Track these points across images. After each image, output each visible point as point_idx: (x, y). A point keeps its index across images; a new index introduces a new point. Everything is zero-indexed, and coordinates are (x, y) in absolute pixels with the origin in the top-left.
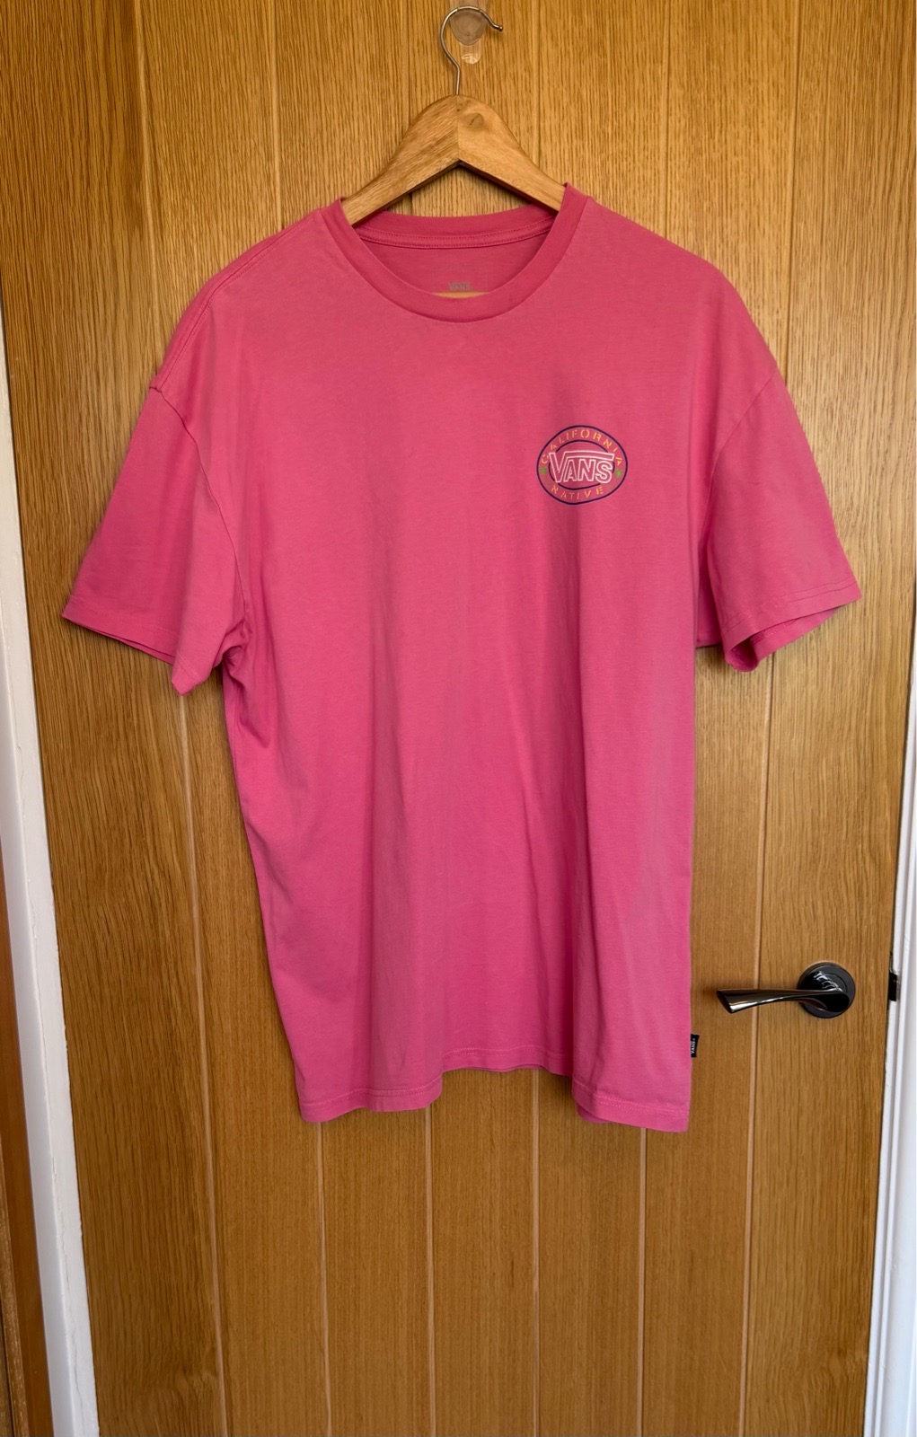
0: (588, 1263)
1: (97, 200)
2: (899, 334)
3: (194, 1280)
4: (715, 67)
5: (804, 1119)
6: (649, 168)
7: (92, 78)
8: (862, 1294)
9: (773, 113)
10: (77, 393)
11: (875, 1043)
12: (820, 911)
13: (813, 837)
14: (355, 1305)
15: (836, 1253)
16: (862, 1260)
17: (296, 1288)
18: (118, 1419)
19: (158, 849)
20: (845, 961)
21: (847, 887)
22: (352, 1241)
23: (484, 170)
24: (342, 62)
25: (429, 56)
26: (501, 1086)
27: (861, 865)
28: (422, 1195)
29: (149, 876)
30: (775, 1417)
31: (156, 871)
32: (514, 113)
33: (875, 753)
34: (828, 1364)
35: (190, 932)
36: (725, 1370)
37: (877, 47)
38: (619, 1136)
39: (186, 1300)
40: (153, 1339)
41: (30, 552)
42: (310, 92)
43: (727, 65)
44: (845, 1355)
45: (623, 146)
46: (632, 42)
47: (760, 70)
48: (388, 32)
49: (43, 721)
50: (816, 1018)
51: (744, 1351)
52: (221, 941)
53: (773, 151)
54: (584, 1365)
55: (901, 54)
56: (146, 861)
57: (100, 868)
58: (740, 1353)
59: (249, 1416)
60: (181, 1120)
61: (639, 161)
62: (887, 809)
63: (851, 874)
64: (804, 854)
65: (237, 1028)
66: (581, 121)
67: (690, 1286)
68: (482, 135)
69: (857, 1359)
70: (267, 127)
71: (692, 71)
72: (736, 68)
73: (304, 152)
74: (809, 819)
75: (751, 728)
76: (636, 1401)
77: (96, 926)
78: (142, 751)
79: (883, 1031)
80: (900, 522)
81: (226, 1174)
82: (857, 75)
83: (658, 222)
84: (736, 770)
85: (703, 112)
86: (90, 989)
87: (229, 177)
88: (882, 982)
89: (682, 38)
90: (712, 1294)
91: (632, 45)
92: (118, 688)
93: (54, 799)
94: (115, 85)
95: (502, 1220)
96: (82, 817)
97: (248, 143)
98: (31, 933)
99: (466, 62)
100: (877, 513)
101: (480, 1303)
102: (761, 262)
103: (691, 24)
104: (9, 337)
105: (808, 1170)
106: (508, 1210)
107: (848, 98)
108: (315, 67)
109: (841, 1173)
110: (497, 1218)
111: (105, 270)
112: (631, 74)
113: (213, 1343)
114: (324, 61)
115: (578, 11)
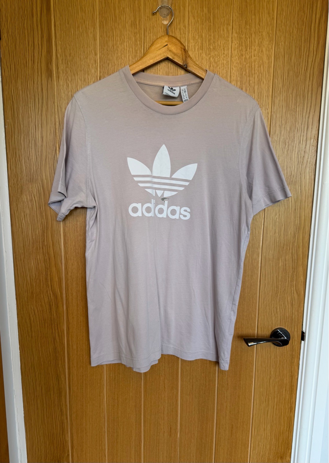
0: (197, 428)
1: (37, 68)
2: (309, 117)
3: (62, 431)
4: (248, 27)
5: (272, 381)
6: (225, 60)
8: (289, 438)
9: (267, 43)
10: (28, 133)
11: (296, 355)
12: (278, 310)
13: (276, 285)
14: (117, 441)
15: (281, 425)
16: (290, 427)
17: (96, 435)
19: (52, 286)
20: (287, 327)
21: (288, 302)
22: (116, 420)
24: (121, 23)
25: (151, 21)
26: (168, 368)
27: (293, 295)
28: (140, 404)
29: (49, 295)
31: (51, 293)
33: (298, 257)
34: (277, 461)
35: (63, 314)
37: (303, 21)
38: (208, 386)
39: (59, 438)
40: (48, 451)
41: (11, 186)
42: (110, 32)
43: (252, 26)
44: (283, 459)
45: (216, 53)
47: (263, 28)
48: (137, 13)
49: (14, 242)
50: (277, 346)
52: (73, 318)
53: (268, 55)
54: (194, 461)
55: (312, 24)
56: (48, 290)
57: (32, 293)
58: (247, 458)
60: (58, 378)
61: (221, 58)
62: (302, 276)
63: (289, 298)
64: (273, 291)
66: (202, 44)
67: (231, 436)
69: (287, 460)
70: (95, 44)
71: (240, 28)
72: (255, 27)
73: (108, 53)
74: (275, 279)
75: (256, 249)
77: (30, 311)
78: (48, 253)
79: (299, 351)
80: (308, 181)
81: (73, 397)
82: (296, 30)
83: (228, 78)
84: (250, 262)
85: (244, 42)
86: (28, 334)
87: (82, 61)
88: (299, 335)
89: (237, 17)
90: (239, 438)
91: (220, 19)
92: (40, 232)
93: (17, 269)
94: (44, 29)
95: (168, 413)
96: (27, 274)
97: (89, 49)
98: (8, 314)
99: (164, 23)
100: (300, 177)
101: (160, 441)
102: (262, 93)
103: (240, 12)
104: (5, 113)
105: (273, 397)
106: (170, 411)
107: (293, 38)
108: (112, 25)
109: (283, 399)
110: (166, 413)
111: (39, 91)
112: (220, 29)
113: (68, 453)
114: (115, 22)
115: (202, 8)
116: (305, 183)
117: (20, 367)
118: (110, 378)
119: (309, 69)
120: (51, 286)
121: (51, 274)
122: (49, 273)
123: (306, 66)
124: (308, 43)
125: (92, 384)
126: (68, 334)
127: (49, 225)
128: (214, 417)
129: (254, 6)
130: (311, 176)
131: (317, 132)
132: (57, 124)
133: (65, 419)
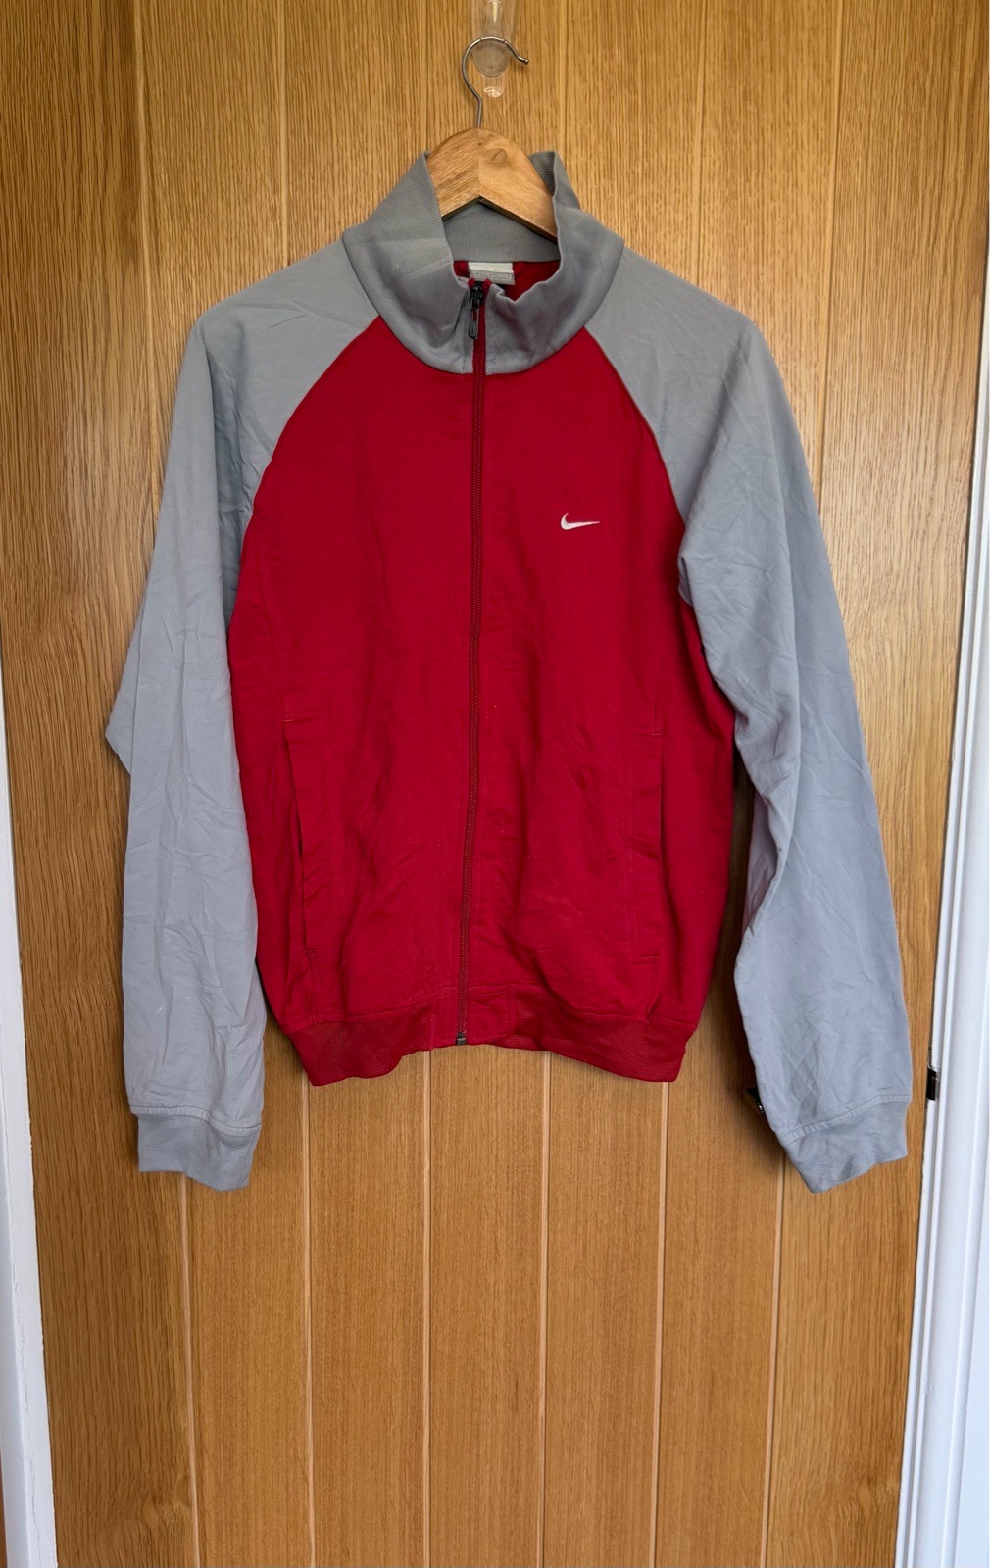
0: (599, 1384)
1: (89, 231)
2: (943, 391)
3: (166, 1400)
4: (752, 108)
5: (835, 1228)
6: (681, 211)
7: (87, 99)
8: (895, 1417)
9: (813, 158)
10: (62, 435)
11: (912, 1145)
14: (343, 1429)
15: (868, 1373)
16: (895, 1380)
17: (278, 1411)
18: (78, 1553)
22: (341, 1360)
24: (356, 92)
25: (450, 85)
26: (507, 1189)
30: (799, 1550)
33: (913, 832)
34: (857, 1493)
36: (746, 1501)
37: (922, 91)
38: (635, 1244)
39: (158, 1422)
40: (120, 1465)
42: (321, 122)
43: (765, 106)
44: (876, 1484)
45: (653, 188)
46: (665, 78)
47: (799, 112)
48: (405, 62)
51: (767, 1481)
53: (813, 197)
54: (593, 1495)
55: (948, 100)
57: (73, 946)
58: (762, 1481)
59: (224, 1551)
60: (155, 1225)
61: (669, 203)
62: (926, 893)
66: (609, 159)
67: (710, 1410)
68: (504, 172)
69: (889, 1488)
70: (275, 158)
71: (728, 111)
72: (774, 110)
73: (313, 185)
76: (648, 1535)
77: (67, 1010)
79: (921, 1132)
80: (942, 590)
81: (204, 1284)
82: (901, 119)
83: (690, 268)
85: (738, 152)
86: (59, 1080)
87: (233, 211)
88: (920, 1080)
89: (718, 76)
90: (734, 1418)
91: (664, 84)
94: (112, 109)
95: (506, 1335)
96: (55, 891)
97: (253, 171)
99: (489, 94)
100: (918, 578)
101: (481, 1428)
102: (798, 313)
103: (728, 62)
105: (839, 1283)
106: (513, 1326)
107: (891, 143)
108: (327, 98)
109: (874, 1286)
110: (500, 1334)
111: (96, 305)
112: (663, 112)
113: (185, 1470)
114: (337, 90)
115: (608, 46)
116: (935, 598)
117: (32, 1189)
118: (323, 1222)
119: (943, 241)
123: (931, 229)
124: (938, 161)
125: (263, 1243)
128: (654, 1347)
129: (769, 43)
130: (953, 575)
131: (970, 436)
132: (154, 407)
133: (176, 1360)
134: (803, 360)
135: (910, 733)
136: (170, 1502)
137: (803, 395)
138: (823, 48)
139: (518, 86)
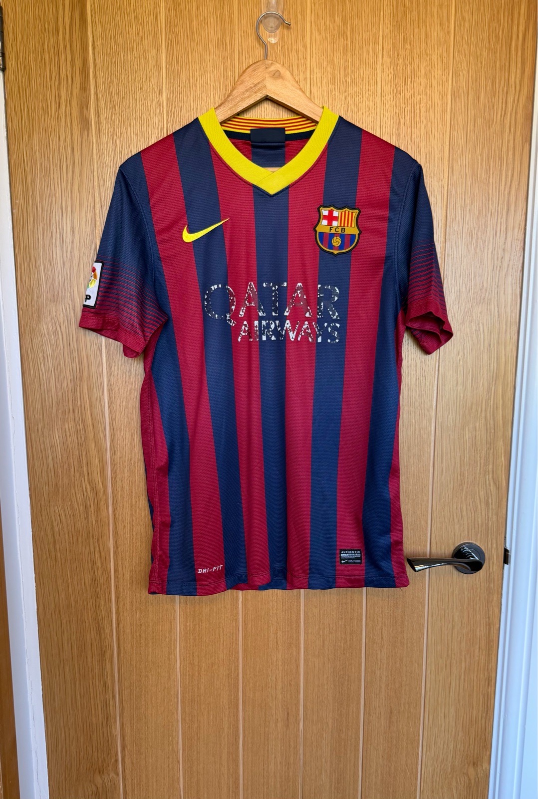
0: (331, 713)
1: (64, 114)
3: (105, 720)
4: (408, 47)
5: (455, 632)
6: (371, 101)
8: (487, 731)
9: (440, 72)
10: (50, 220)
11: (496, 589)
12: (465, 513)
13: (461, 472)
14: (198, 736)
15: (473, 707)
16: (487, 711)
17: (164, 726)
19: (90, 475)
20: (479, 542)
21: (480, 499)
22: (196, 699)
23: (280, 100)
24: (202, 42)
25: (250, 38)
26: (283, 610)
28: (237, 673)
29: (85, 490)
31: (88, 487)
32: (296, 71)
33: (496, 424)
34: (467, 770)
35: (107, 522)
36: (409, 774)
37: (497, 36)
38: (350, 640)
39: (101, 732)
40: (82, 754)
42: (183, 57)
43: (415, 45)
44: (477, 765)
45: (357, 89)
46: (362, 32)
47: (433, 49)
48: (227, 26)
49: (27, 402)
50: (462, 574)
51: (420, 763)
52: (124, 527)
53: (440, 93)
54: (328, 771)
55: (511, 42)
56: (83, 481)
57: (56, 485)
58: (417, 764)
60: (99, 630)
61: (365, 97)
62: (503, 455)
63: (483, 492)
64: (456, 481)
65: (132, 576)
66: (334, 74)
67: (390, 727)
68: (279, 81)
69: (484, 768)
70: (160, 77)
71: (395, 49)
72: (420, 48)
73: (179, 90)
74: (459, 461)
75: (426, 409)
76: (358, 792)
77: (54, 518)
78: (82, 419)
79: (500, 581)
80: (510, 297)
81: (125, 660)
82: (486, 52)
83: (376, 130)
84: (417, 432)
85: (401, 71)
86: (49, 554)
87: (138, 104)
88: (500, 555)
89: (390, 31)
90: (403, 731)
91: (362, 35)
92: (69, 384)
93: (32, 446)
94: (75, 53)
95: (282, 688)
96: (47, 457)
97: (148, 84)
98: (17, 522)
99: (271, 42)
100: (497, 291)
101: (270, 736)
102: (433, 153)
103: (395, 23)
104: (13, 189)
105: (458, 661)
106: (286, 683)
107: (482, 64)
108: (186, 45)
109: (476, 663)
110: (279, 687)
111: (68, 154)
112: (361, 50)
113: (116, 756)
114: (192, 41)
115: (333, 16)
116: (506, 302)
117: (36, 610)
118: (187, 628)
119: (509, 114)
120: (88, 474)
121: (88, 454)
122: (84, 453)
123: (503, 109)
124: (506, 72)
125: (155, 639)
126: (116, 555)
127: (84, 371)
128: (360, 694)
129: (416, 13)
130: (515, 289)
131: (524, 217)
132: (98, 206)
133: (111, 700)
134: (436, 179)
135: (493, 372)
136: (108, 773)
137: (435, 196)
138: (445, 15)
139: (286, 37)
